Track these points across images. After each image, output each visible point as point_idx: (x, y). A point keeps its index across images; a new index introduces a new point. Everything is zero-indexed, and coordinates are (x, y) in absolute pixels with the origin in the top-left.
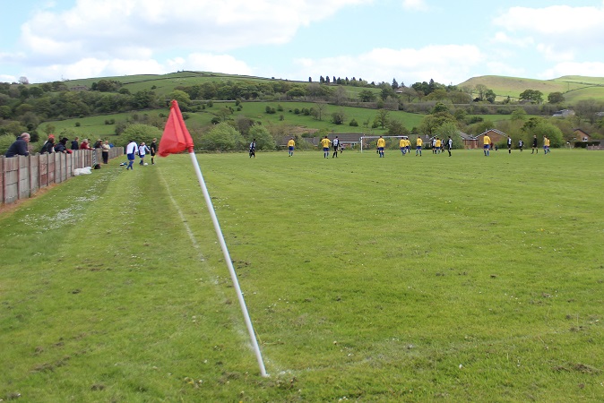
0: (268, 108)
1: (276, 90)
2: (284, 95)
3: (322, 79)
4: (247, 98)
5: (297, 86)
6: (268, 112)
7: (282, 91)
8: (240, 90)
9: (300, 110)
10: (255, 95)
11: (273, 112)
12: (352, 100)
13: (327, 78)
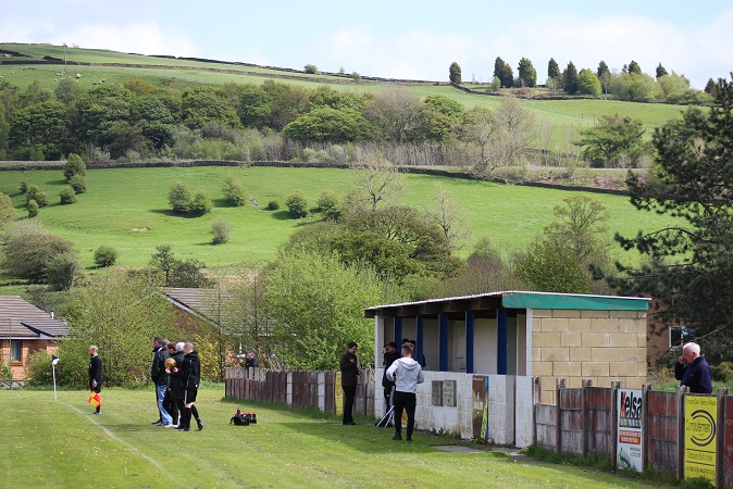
0: (178, 194)
1: (249, 120)
2: (274, 140)
3: (501, 70)
4: (117, 153)
5: (332, 102)
6: (178, 211)
7: (272, 122)
8: (96, 118)
9: (311, 201)
10: (160, 139)
11: (197, 212)
12: (546, 157)
13: (525, 67)
